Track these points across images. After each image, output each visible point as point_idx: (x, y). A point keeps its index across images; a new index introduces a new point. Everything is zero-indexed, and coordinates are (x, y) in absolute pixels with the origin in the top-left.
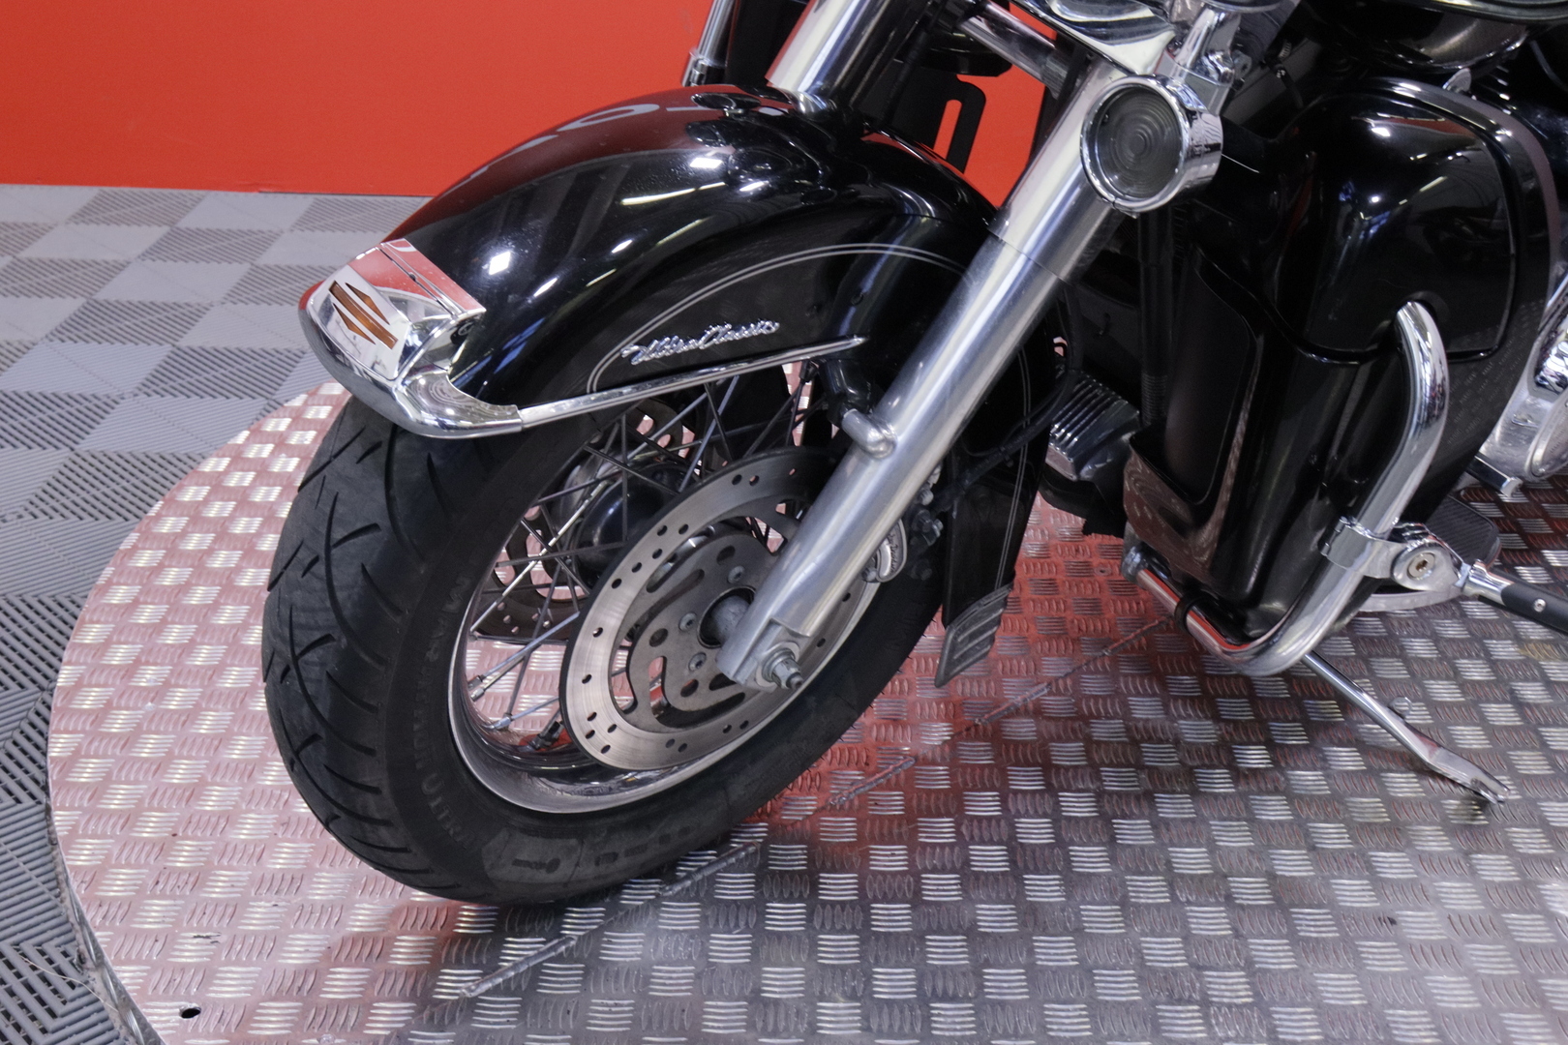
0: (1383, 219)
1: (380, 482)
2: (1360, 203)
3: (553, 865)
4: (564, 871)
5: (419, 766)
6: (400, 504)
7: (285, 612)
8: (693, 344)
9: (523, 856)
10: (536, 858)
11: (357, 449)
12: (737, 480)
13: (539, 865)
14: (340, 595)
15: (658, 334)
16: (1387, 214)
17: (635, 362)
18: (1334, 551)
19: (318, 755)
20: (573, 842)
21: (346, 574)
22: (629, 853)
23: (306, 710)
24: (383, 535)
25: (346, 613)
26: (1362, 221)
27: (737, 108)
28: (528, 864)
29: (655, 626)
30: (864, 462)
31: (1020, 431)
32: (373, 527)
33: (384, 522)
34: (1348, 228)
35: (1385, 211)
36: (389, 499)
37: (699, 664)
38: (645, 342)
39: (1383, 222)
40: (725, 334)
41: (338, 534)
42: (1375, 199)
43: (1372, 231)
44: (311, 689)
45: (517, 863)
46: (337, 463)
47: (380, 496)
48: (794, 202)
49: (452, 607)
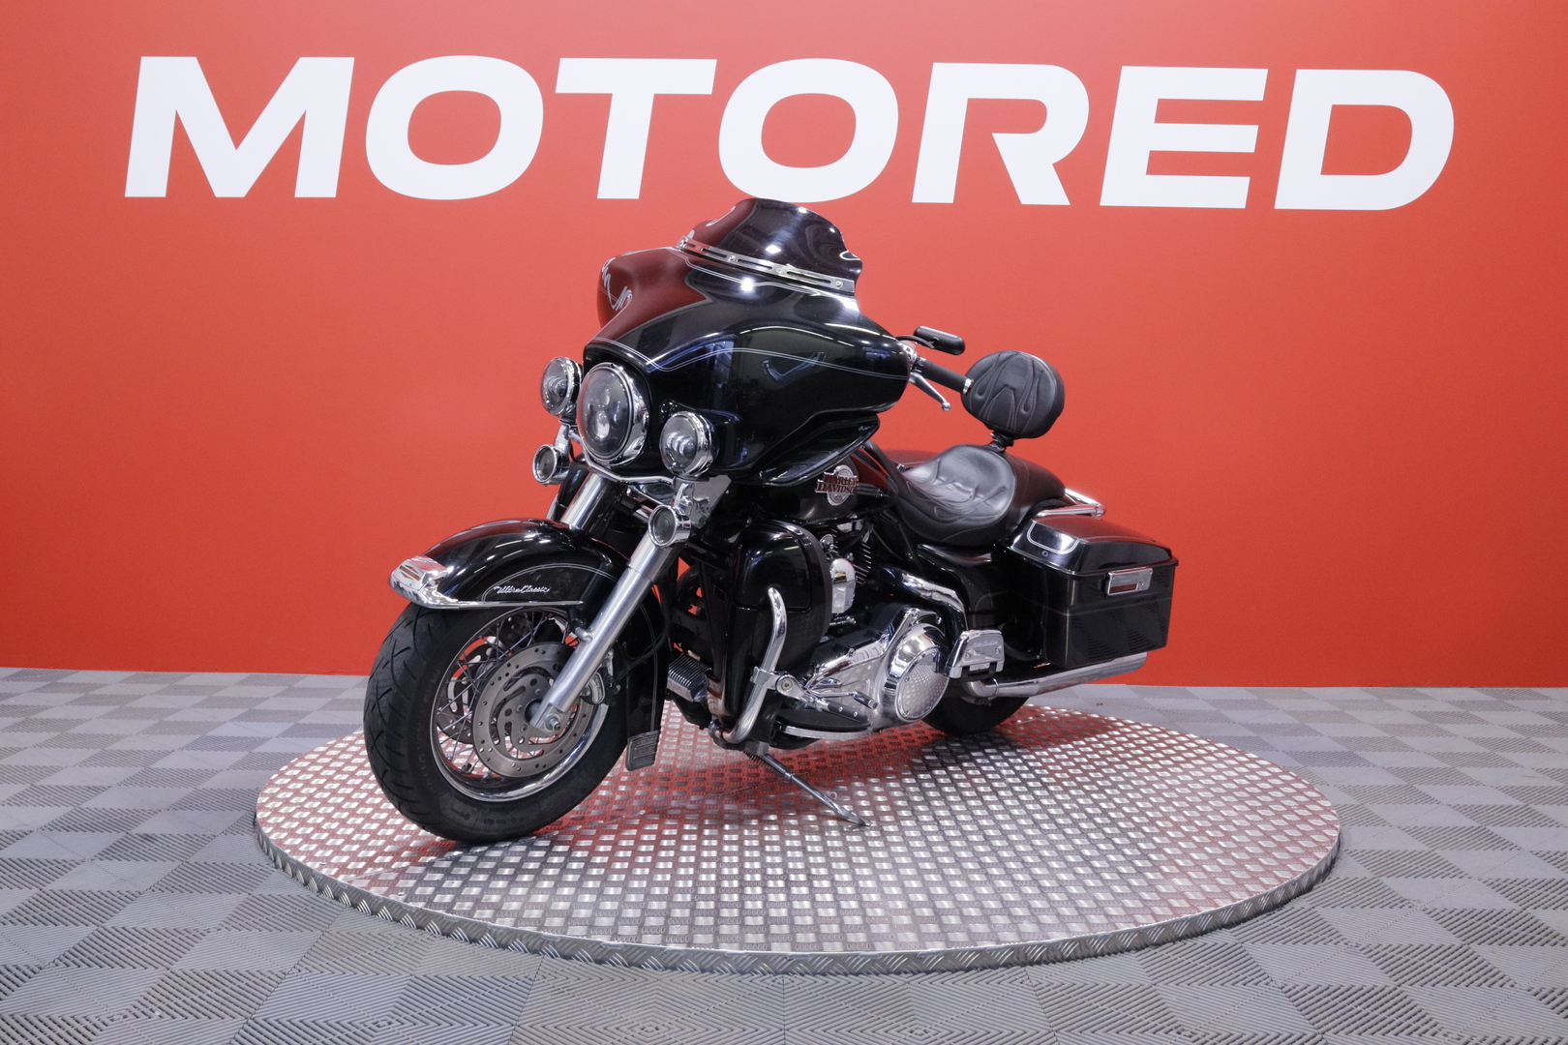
1: (411, 633)
3: (467, 817)
4: (471, 821)
5: (419, 748)
6: (418, 641)
7: (375, 684)
8: (517, 591)
9: (456, 808)
10: (460, 811)
11: (405, 624)
12: (537, 651)
13: (462, 815)
14: (395, 673)
15: (507, 584)
17: (498, 592)
18: (755, 679)
19: (382, 740)
20: (475, 809)
21: (398, 664)
22: (498, 822)
23: (380, 721)
24: (412, 651)
25: (397, 679)
28: (457, 812)
29: (507, 706)
30: (584, 645)
31: (652, 648)
32: (408, 648)
33: (412, 647)
36: (414, 639)
37: (524, 729)
38: (502, 586)
40: (529, 589)
41: (396, 653)
44: (382, 710)
45: (453, 809)
46: (397, 630)
47: (411, 637)
48: (560, 548)
49: (434, 681)
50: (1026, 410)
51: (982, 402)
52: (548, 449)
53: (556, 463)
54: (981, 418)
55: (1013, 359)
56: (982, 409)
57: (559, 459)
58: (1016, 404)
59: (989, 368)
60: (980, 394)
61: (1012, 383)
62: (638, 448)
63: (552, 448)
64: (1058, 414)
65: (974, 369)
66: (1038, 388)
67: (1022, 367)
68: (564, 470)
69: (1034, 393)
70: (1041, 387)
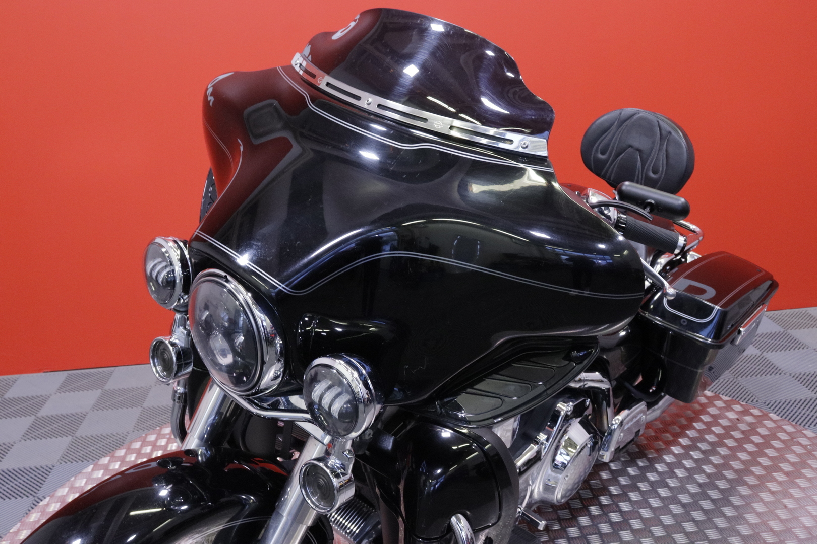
0: (442, 480)
2: (430, 474)
16: (443, 477)
26: (431, 483)
27: (172, 466)
34: (425, 485)
35: (442, 476)
39: (441, 481)
42: (439, 471)
43: (436, 486)
50: (655, 172)
51: (606, 161)
52: (162, 342)
53: (174, 359)
54: (603, 177)
55: (635, 117)
56: (605, 169)
57: (178, 354)
58: (643, 165)
59: (609, 128)
60: (603, 153)
61: (636, 144)
62: (276, 378)
63: (167, 342)
64: (689, 177)
65: (594, 127)
66: (667, 151)
67: (645, 127)
68: (187, 365)
69: (663, 155)
70: (671, 149)
